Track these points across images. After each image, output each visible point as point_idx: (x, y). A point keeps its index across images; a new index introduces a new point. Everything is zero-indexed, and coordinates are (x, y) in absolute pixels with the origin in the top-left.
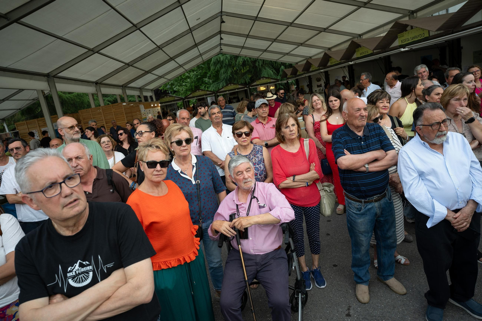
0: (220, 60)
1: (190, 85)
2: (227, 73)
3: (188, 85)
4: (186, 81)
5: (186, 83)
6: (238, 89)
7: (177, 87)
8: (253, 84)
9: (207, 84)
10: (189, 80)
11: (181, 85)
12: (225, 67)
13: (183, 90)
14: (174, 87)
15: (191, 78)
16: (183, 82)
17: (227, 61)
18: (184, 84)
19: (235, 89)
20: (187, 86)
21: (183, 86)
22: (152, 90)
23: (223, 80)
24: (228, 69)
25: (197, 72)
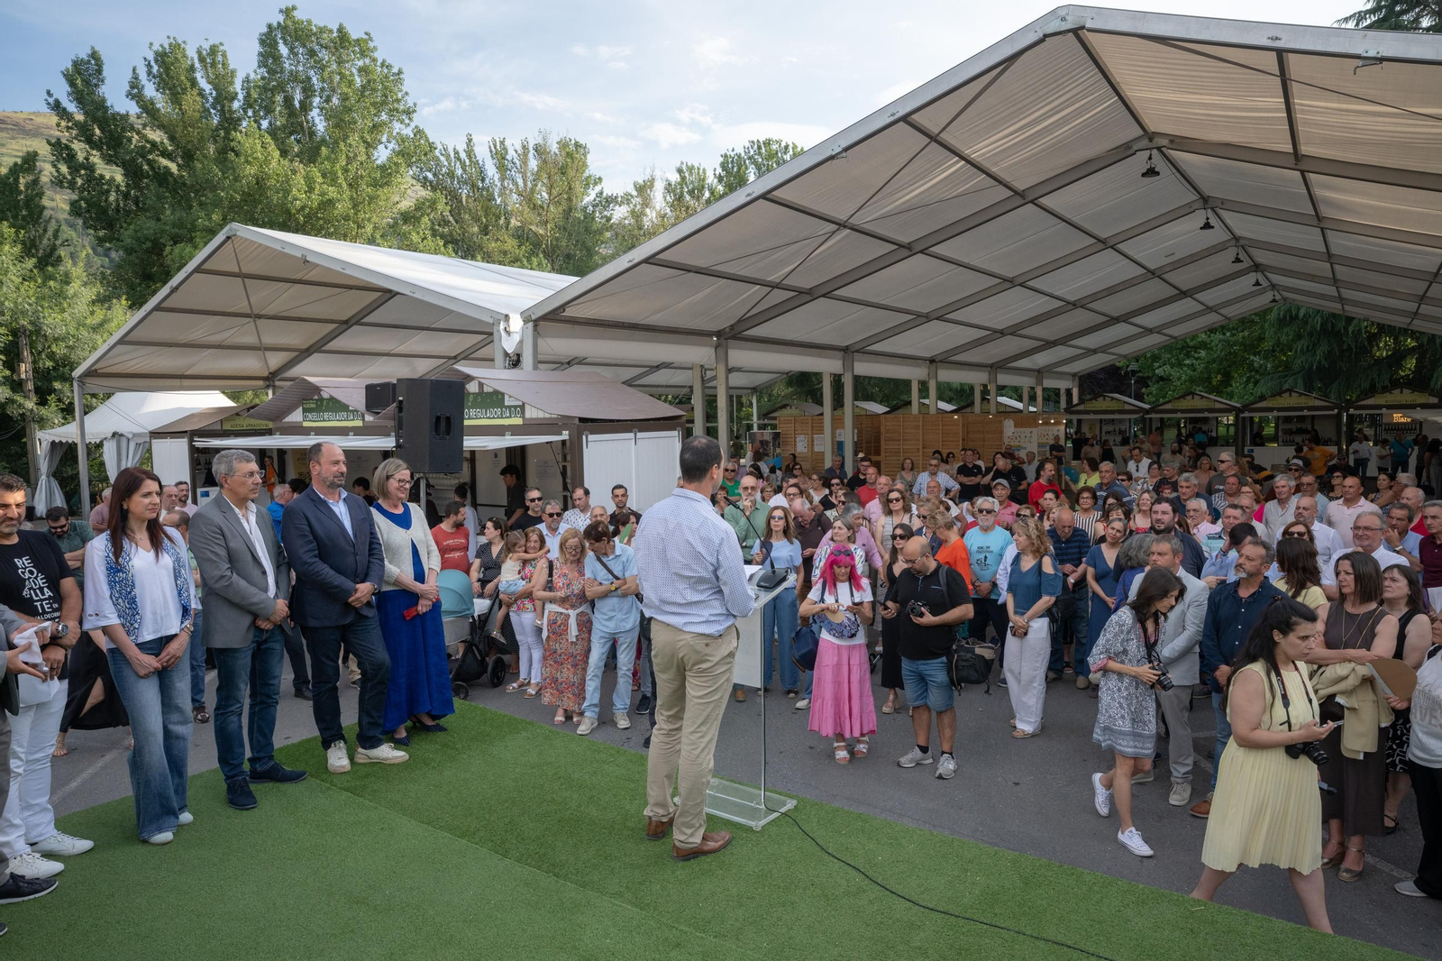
0: (1297, 315)
1: (1206, 368)
2: (1314, 354)
3: (1200, 367)
4: (1196, 355)
5: (1197, 359)
6: (1310, 408)
7: (1167, 368)
8: (1362, 403)
9: (1257, 372)
10: (1203, 353)
11: (1180, 365)
12: (1311, 335)
13: (1179, 379)
14: (1156, 365)
15: (1211, 349)
16: (1188, 356)
17: (1319, 319)
18: (1187, 362)
19: (1301, 409)
20: (1194, 370)
21: (1185, 369)
22: (1074, 375)
23: (1299, 373)
24: (1318, 342)
25: (1233, 335)
